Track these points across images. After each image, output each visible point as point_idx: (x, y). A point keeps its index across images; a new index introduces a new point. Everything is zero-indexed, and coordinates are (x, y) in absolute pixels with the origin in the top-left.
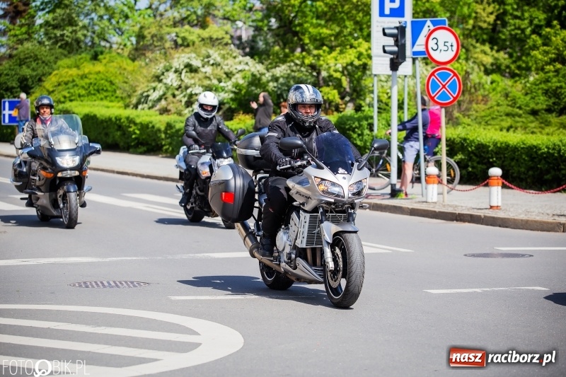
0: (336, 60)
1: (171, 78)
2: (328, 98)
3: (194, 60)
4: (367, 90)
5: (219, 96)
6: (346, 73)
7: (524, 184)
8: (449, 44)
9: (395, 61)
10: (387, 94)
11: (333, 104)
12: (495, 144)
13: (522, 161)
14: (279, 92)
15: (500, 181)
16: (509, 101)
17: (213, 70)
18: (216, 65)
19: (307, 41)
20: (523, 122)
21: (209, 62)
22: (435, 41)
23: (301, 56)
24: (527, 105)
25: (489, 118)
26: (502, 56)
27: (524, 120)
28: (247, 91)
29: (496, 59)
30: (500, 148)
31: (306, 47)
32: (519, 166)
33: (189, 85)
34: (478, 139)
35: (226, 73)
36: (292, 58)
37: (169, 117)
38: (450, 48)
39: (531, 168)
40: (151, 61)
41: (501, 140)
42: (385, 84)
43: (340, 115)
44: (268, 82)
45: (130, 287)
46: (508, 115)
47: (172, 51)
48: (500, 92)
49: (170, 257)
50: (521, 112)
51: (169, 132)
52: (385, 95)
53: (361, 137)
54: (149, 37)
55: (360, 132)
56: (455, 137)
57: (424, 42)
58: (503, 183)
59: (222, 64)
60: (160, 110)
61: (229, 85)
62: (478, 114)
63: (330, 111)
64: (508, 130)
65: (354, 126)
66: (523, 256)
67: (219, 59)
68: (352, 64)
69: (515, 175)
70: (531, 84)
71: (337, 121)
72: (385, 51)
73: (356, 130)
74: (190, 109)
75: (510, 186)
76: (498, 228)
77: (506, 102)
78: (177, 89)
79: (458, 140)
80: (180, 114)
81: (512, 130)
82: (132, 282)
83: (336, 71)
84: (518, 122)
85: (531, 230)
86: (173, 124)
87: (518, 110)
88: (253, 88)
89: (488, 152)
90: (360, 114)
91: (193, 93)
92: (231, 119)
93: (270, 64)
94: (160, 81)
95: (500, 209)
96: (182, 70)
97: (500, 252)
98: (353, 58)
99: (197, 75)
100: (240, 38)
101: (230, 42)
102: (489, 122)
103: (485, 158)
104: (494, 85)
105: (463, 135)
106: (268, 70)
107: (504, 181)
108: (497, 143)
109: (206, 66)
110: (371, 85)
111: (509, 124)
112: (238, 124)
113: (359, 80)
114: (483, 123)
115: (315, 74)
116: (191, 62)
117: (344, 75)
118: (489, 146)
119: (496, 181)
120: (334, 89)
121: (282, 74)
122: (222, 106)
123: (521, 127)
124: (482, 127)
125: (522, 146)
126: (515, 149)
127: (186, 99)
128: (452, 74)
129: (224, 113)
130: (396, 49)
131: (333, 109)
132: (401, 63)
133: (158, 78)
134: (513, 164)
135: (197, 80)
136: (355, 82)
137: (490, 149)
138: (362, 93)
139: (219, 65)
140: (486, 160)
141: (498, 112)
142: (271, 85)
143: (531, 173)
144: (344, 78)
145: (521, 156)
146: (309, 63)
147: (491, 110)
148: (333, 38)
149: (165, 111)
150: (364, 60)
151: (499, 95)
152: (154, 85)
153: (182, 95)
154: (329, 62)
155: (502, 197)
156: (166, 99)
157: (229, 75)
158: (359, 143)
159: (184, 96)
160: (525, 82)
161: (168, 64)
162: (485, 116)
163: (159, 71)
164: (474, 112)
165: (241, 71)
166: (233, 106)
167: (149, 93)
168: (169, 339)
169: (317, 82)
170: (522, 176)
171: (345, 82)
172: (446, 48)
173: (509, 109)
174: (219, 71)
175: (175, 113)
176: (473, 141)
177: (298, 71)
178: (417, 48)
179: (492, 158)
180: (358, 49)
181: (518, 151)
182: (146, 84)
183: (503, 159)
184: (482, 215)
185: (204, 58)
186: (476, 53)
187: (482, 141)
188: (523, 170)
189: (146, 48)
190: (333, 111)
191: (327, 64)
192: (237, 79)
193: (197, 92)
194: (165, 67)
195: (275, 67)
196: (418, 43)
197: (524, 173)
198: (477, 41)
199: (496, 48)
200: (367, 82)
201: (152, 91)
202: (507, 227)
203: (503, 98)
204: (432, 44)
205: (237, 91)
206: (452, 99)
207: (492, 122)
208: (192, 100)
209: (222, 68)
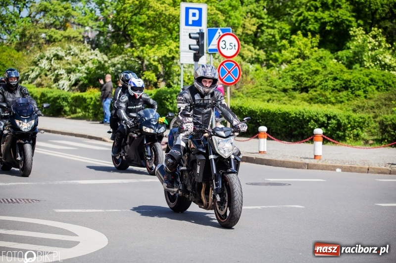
0: (155, 54)
1: (44, 64)
2: (149, 79)
3: (60, 52)
4: (175, 74)
5: (76, 76)
6: (161, 62)
7: (280, 137)
8: (233, 45)
9: (197, 55)
10: (188, 76)
11: (152, 82)
12: (261, 111)
13: (279, 122)
14: (116, 74)
15: (266, 135)
16: (268, 83)
17: (73, 58)
18: (75, 55)
19: (136, 41)
20: (277, 96)
21: (70, 53)
22: (224, 42)
23: (131, 51)
24: (280, 86)
25: (256, 93)
26: (262, 53)
27: (278, 95)
28: (95, 72)
29: (259, 55)
30: (264, 113)
31: (135, 45)
32: (277, 125)
33: (56, 68)
34: (250, 107)
35: (82, 61)
36: (125, 52)
37: (43, 89)
38: (233, 47)
39: (285, 127)
40: (31, 51)
41: (265, 108)
42: (186, 69)
43: (158, 89)
44: (109, 67)
45: (26, 203)
46: (267, 92)
47: (45, 46)
48: (262, 77)
49: (50, 183)
50: (276, 90)
51: (43, 99)
52: (187, 77)
53: (172, 105)
54: (28, 35)
55: (171, 101)
56: (235, 105)
57: (216, 43)
58: (268, 136)
59: (79, 55)
60: (36, 84)
61: (83, 68)
62: (248, 91)
63: (150, 87)
64: (268, 102)
65: (167, 97)
66: (284, 184)
67: (77, 51)
68: (165, 56)
69: (274, 131)
70: (283, 72)
71: (156, 94)
72: (190, 49)
73: (169, 100)
74: (57, 84)
75: (273, 138)
76: (264, 166)
77: (266, 83)
78: (48, 71)
79: (237, 107)
80: (50, 87)
81: (270, 101)
82: (28, 200)
83: (154, 61)
84: (274, 96)
85: (287, 167)
86: (46, 94)
87: (274, 89)
88: (99, 71)
89: (256, 116)
90: (171, 90)
91: (59, 73)
92: (84, 91)
93: (111, 55)
94: (37, 65)
95: (266, 154)
96: (52, 58)
97: (269, 182)
98: (166, 53)
99: (62, 61)
100: (88, 38)
101: (82, 39)
102: (255, 96)
103: (254, 120)
104: (258, 72)
105: (240, 105)
106: (109, 59)
107: (268, 135)
108: (262, 110)
109: (68, 56)
110: (177, 70)
111: (268, 98)
112: (90, 94)
113: (170, 67)
114: (251, 97)
115: (140, 62)
116: (58, 53)
117: (159, 63)
118: (257, 112)
119: (263, 135)
120: (153, 73)
121: (118, 62)
122: (78, 82)
123: (276, 100)
124: (252, 99)
125: (279, 112)
126: (274, 114)
127: (54, 77)
128: (235, 65)
129: (79, 87)
130: (197, 47)
131: (152, 85)
132: (201, 57)
133: (35, 63)
134: (273, 124)
135: (61, 65)
136: (167, 69)
137: (258, 114)
138: (171, 75)
139: (77, 55)
140: (255, 121)
141: (261, 89)
142: (111, 69)
143: (284, 130)
144: (159, 66)
145: (278, 119)
146: (137, 55)
147: (256, 88)
148: (153, 39)
149: (40, 85)
150: (173, 54)
151: (262, 79)
152: (32, 67)
153: (51, 75)
154: (150, 55)
155: (267, 146)
156: (40, 77)
157: (83, 62)
158: (170, 108)
159: (53, 76)
160: (279, 71)
161: (42, 54)
162: (253, 92)
163: (36, 59)
164: (246, 89)
165: (91, 59)
166: (85, 82)
167: (29, 73)
168: (58, 239)
169: (141, 68)
170: (279, 132)
171: (160, 68)
172: (231, 47)
173: (269, 88)
174: (76, 59)
175: (47, 87)
176: (246, 109)
177: (129, 60)
178: (211, 47)
179: (259, 120)
180: (170, 47)
181: (276, 115)
182: (27, 67)
183: (266, 120)
184: (254, 157)
185: (67, 50)
186: (244, 50)
187: (253, 108)
188: (279, 127)
189: (27, 43)
190: (152, 87)
191: (149, 56)
192: (88, 64)
193: (62, 73)
194: (40, 55)
195: (115, 57)
196: (212, 43)
197: (280, 130)
198: (245, 43)
199: (258, 47)
200: (175, 68)
201: (31, 72)
202: (270, 165)
203: (264, 81)
204: (222, 44)
205: (88, 72)
206: (234, 81)
207: (257, 96)
208: (58, 78)
209: (79, 57)
